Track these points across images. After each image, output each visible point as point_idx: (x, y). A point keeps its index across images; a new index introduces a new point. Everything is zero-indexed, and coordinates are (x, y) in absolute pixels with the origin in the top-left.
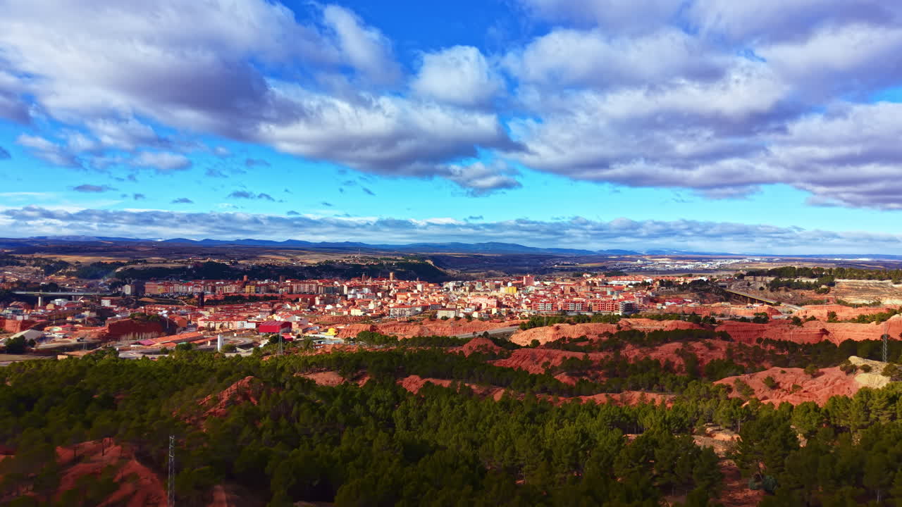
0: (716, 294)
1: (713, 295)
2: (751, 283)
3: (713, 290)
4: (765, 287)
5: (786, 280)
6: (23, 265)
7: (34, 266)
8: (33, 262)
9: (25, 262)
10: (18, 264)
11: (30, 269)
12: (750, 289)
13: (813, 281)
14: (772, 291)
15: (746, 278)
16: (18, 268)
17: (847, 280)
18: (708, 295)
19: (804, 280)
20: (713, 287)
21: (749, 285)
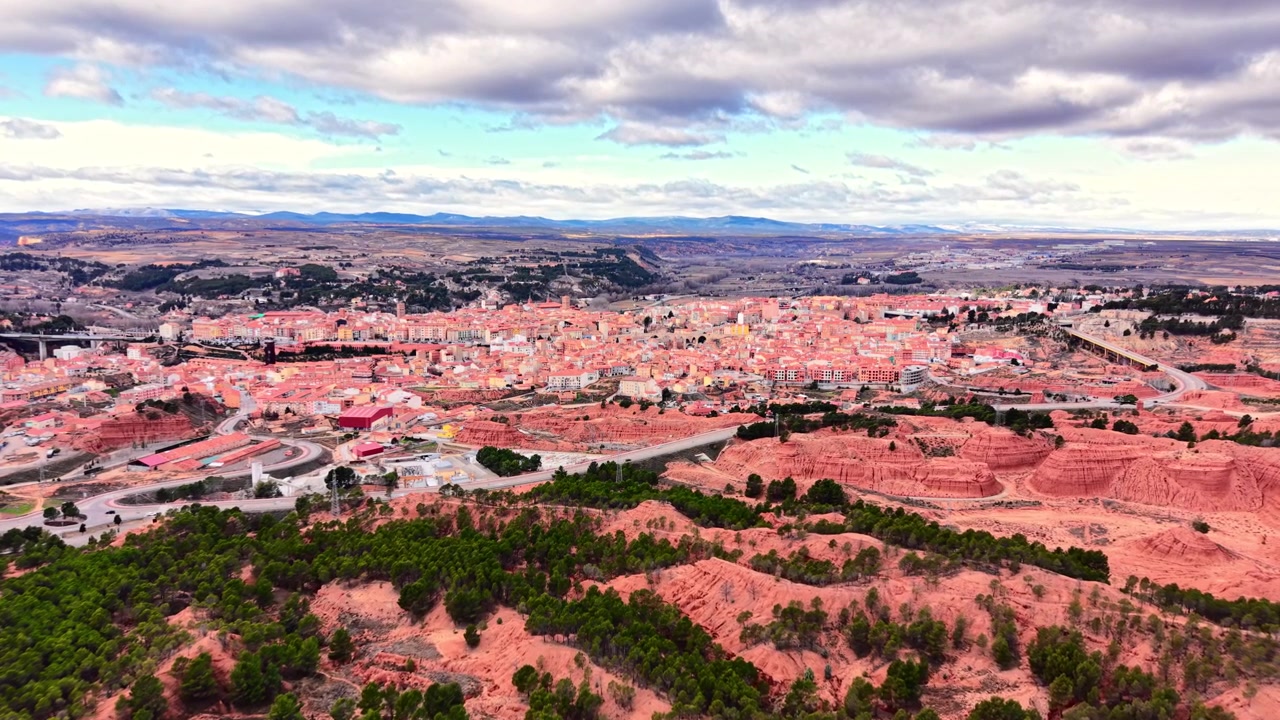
0: (1055, 339)
1: (1051, 340)
2: (1110, 321)
3: (1051, 334)
4: (1132, 330)
5: (1167, 318)
6: (44, 269)
7: (59, 270)
8: (59, 265)
9: (47, 263)
10: (37, 267)
11: (54, 275)
12: (1109, 332)
13: (1209, 320)
14: (1143, 337)
15: (1103, 313)
16: (37, 273)
17: (1262, 320)
18: (1042, 340)
19: (1196, 319)
20: (1050, 326)
21: (1107, 324)
